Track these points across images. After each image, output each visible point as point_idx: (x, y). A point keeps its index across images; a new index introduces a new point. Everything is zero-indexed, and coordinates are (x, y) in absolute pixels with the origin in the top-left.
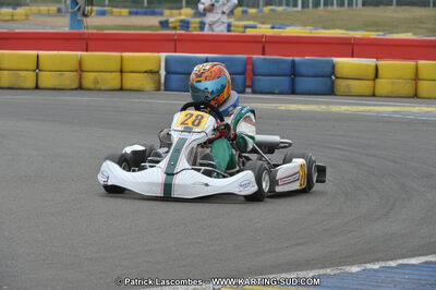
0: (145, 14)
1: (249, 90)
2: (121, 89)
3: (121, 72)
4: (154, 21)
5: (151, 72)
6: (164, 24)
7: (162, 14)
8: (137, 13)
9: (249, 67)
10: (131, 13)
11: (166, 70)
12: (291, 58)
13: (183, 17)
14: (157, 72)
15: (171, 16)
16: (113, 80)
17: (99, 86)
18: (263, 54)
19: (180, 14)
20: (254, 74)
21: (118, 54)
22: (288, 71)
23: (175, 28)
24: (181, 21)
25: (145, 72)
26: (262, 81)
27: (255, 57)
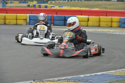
0: (23, 3)
1: (52, 25)
2: (16, 24)
3: (16, 19)
4: (26, 5)
5: (25, 20)
6: (29, 6)
7: (28, 3)
8: (21, 3)
9: (52, 18)
10: (19, 3)
11: (29, 19)
12: (64, 16)
13: (34, 4)
14: (26, 20)
15: (31, 3)
16: (14, 22)
17: (10, 23)
18: (56, 14)
19: (33, 3)
20: (54, 20)
21: (16, 14)
22: (63, 19)
23: (31, 7)
24: (34, 5)
25: (23, 19)
26: (56, 22)
27: (54, 15)
